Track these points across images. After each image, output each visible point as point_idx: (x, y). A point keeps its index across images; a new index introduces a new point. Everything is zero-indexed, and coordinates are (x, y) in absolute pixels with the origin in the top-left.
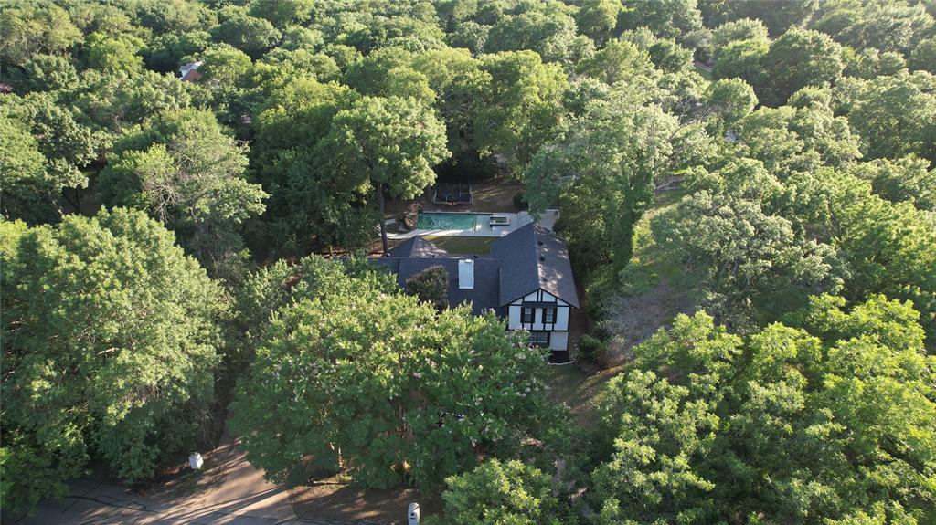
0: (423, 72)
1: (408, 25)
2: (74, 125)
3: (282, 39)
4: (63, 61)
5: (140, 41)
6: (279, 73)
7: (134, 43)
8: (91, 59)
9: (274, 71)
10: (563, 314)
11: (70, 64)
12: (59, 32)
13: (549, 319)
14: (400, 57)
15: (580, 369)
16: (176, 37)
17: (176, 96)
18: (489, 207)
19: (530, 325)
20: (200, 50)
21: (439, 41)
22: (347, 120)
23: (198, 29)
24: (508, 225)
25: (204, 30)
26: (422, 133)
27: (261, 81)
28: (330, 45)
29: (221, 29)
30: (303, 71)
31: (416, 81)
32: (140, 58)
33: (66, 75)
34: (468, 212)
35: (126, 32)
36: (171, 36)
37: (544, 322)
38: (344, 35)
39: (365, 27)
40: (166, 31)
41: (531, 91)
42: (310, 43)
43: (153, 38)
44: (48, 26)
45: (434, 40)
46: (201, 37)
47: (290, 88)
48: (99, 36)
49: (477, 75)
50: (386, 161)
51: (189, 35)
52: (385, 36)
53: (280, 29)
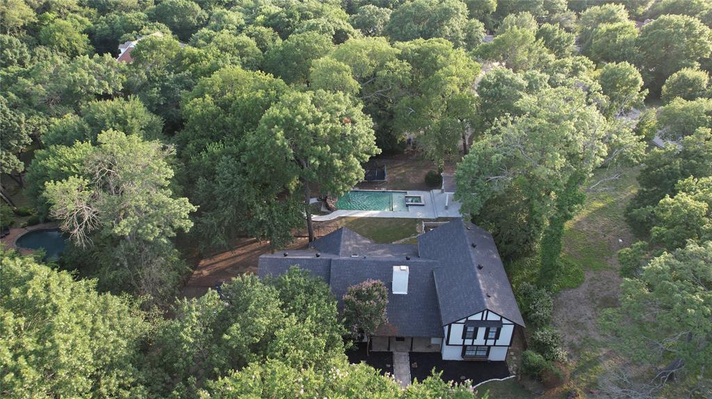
0: (345, 61)
1: (318, 8)
2: (8, 111)
3: (209, 19)
4: (15, 41)
5: (86, 20)
6: (206, 57)
7: (81, 22)
8: (42, 36)
9: (201, 55)
10: (507, 332)
11: (22, 43)
12: (13, 12)
13: (492, 335)
14: (316, 42)
15: (523, 387)
16: (118, 17)
17: (109, 81)
18: (401, 185)
19: (471, 341)
20: (138, 29)
21: (345, 23)
22: (276, 120)
23: (136, 9)
24: (423, 205)
25: (141, 11)
26: (352, 132)
27: (189, 64)
28: (251, 27)
29: (156, 11)
30: (227, 54)
31: (339, 72)
32: (86, 36)
33: (18, 52)
34: (383, 189)
35: (76, 12)
36: (113, 15)
37: (486, 338)
38: (262, 17)
39: (281, 9)
40: (109, 11)
41: (451, 82)
42: (233, 23)
43: (98, 17)
44: (4, 7)
45: (341, 22)
46: (139, 17)
47: (216, 75)
48: (51, 16)
49: (397, 65)
50: (318, 163)
51: (128, 15)
52: (298, 18)
53: (206, 10)
